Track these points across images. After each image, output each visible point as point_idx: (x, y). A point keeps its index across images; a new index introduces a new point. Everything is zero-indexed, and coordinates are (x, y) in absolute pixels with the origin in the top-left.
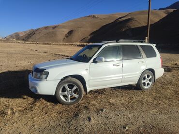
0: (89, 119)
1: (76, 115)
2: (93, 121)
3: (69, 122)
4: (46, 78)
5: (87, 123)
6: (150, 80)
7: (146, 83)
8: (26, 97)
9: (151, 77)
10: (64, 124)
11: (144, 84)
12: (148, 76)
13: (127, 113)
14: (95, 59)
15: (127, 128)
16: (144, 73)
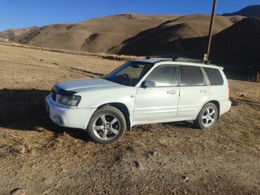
0: (137, 165)
1: (118, 159)
2: (142, 168)
3: (109, 168)
4: (77, 105)
5: (134, 169)
6: (212, 116)
7: (208, 120)
8: (41, 129)
9: (214, 112)
10: (103, 169)
11: (205, 120)
12: (211, 111)
13: (185, 159)
14: (144, 83)
15: (187, 178)
16: (205, 106)
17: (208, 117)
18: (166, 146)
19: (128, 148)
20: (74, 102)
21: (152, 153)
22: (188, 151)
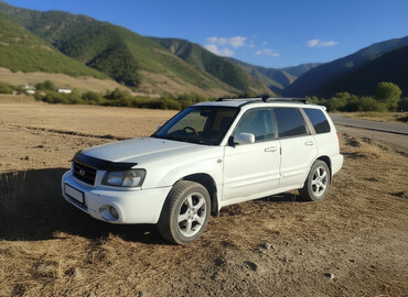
17: (318, 182)
18: (277, 233)
19: (225, 244)
20: (137, 180)
21: (264, 246)
22: (311, 236)
